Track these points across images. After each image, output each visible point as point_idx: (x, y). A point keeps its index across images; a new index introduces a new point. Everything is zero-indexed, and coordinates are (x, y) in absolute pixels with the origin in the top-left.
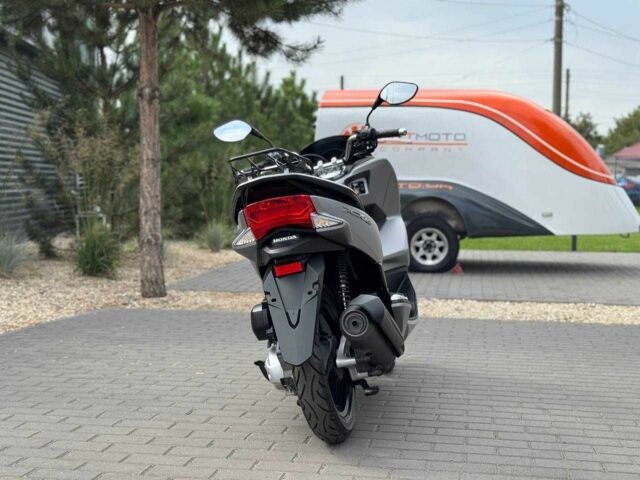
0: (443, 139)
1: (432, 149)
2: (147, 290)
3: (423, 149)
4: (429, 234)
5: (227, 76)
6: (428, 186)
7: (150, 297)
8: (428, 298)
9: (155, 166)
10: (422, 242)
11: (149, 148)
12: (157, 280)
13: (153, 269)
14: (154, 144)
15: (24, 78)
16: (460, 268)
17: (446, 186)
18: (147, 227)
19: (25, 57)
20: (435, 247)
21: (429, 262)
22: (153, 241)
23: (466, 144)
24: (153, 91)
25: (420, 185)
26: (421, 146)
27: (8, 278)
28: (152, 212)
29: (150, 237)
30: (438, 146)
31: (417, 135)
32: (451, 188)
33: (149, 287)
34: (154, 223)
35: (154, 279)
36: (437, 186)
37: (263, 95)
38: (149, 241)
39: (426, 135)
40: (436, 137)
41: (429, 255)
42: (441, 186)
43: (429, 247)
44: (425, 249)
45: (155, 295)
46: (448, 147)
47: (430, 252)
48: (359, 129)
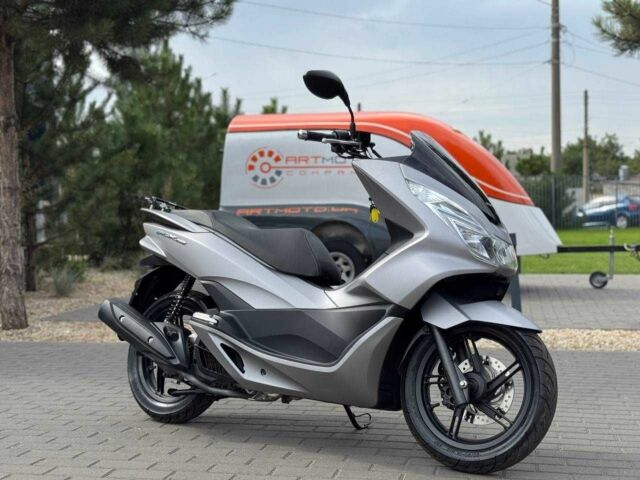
1: (339, 172)
2: (6, 321)
3: (330, 172)
4: (336, 259)
6: (333, 209)
7: (9, 329)
9: (12, 195)
11: (6, 176)
12: (16, 311)
13: (12, 300)
14: (11, 173)
17: (351, 209)
18: (5, 258)
20: (341, 271)
22: (12, 271)
24: (8, 118)
25: (325, 209)
26: (328, 169)
28: (11, 241)
29: (8, 268)
30: (344, 170)
31: (324, 159)
32: (356, 211)
33: (9, 319)
34: (14, 253)
35: (13, 310)
36: (342, 210)
38: (7, 272)
39: (332, 159)
42: (346, 209)
45: (15, 327)
48: (266, 153)
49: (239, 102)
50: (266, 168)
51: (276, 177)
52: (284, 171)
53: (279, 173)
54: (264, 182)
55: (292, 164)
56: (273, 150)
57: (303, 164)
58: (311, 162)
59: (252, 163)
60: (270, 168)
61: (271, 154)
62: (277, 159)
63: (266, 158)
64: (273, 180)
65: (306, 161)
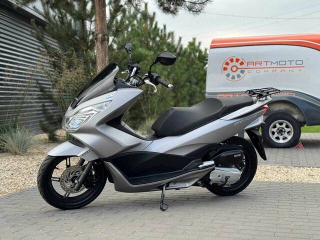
0: (288, 64)
1: (281, 71)
3: (276, 71)
4: (281, 124)
5: (158, 39)
8: (286, 166)
10: (276, 129)
15: (40, 39)
16: (301, 145)
19: (40, 27)
20: (285, 132)
21: (281, 141)
23: (303, 67)
24: (104, 36)
26: (274, 69)
27: (22, 155)
30: (285, 69)
32: (294, 94)
36: (285, 93)
37: (178, 50)
39: (277, 62)
40: (284, 63)
41: (281, 137)
42: (288, 93)
43: (281, 131)
44: (278, 133)
46: (292, 69)
47: (282, 135)
48: (235, 60)
49: (180, 39)
50: (234, 69)
51: (241, 74)
52: (246, 71)
53: (242, 72)
54: (233, 78)
55: (252, 66)
56: (239, 58)
57: (258, 66)
58: (264, 65)
59: (226, 66)
60: (237, 69)
61: (237, 60)
62: (242, 64)
63: (235, 63)
64: (239, 76)
65: (260, 64)
